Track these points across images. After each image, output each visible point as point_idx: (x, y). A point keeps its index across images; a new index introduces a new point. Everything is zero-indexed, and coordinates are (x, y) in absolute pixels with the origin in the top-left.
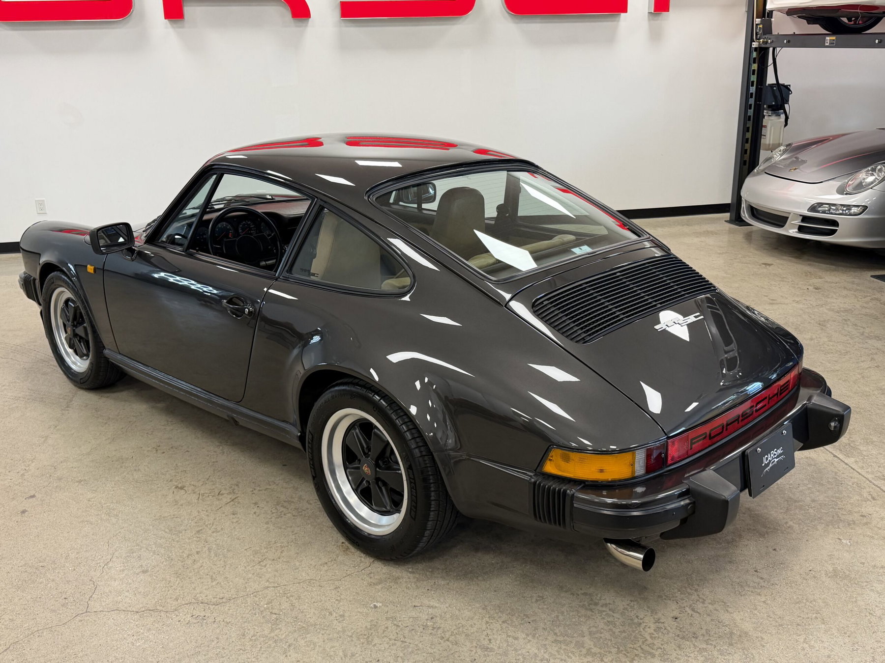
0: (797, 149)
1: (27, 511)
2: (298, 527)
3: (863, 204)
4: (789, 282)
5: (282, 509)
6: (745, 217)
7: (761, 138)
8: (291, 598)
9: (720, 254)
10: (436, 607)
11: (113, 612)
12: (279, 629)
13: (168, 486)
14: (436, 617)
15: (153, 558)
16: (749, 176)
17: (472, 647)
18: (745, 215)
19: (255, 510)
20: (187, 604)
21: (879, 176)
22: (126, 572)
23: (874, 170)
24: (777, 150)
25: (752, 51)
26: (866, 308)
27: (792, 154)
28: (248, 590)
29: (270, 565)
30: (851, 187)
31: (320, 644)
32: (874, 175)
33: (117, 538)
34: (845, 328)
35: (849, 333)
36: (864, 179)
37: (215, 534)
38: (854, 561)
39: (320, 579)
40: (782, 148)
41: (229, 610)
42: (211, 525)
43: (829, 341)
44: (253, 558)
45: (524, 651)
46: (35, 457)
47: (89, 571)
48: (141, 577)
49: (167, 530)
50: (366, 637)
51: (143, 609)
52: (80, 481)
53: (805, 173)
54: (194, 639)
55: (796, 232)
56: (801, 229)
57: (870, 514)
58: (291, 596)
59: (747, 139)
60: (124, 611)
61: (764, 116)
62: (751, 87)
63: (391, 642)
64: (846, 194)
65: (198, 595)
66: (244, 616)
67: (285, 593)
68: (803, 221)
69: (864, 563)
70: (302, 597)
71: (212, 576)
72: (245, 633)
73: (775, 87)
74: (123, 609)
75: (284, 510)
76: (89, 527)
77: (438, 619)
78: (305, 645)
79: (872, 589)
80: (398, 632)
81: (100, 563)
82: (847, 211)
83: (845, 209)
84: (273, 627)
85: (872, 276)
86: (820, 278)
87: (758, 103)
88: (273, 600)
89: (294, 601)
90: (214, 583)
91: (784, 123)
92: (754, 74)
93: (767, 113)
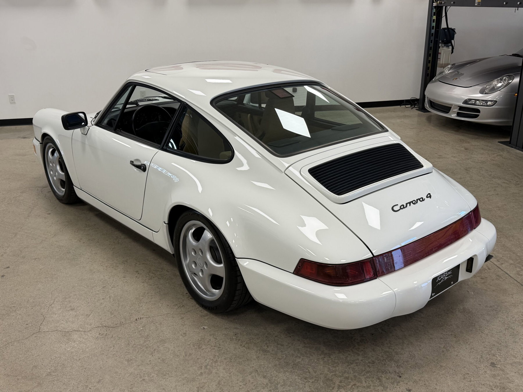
0: (458, 67)
1: (5, 276)
2: (161, 284)
3: (494, 100)
4: (450, 145)
5: (152, 275)
6: (427, 107)
7: (437, 60)
8: (156, 324)
9: (411, 129)
10: (238, 328)
11: (54, 332)
12: (149, 341)
13: (86, 262)
14: (238, 334)
15: (78, 302)
16: (430, 82)
17: (257, 350)
18: (427, 106)
19: (137, 275)
20: (97, 327)
21: (504, 83)
22: (61, 310)
23: (501, 80)
24: (446, 67)
25: (433, 9)
26: (494, 160)
27: (455, 70)
28: (131, 320)
29: (145, 305)
30: (488, 90)
31: (171, 349)
32: (501, 83)
33: (57, 291)
34: (481, 172)
35: (482, 175)
36: (496, 85)
37: (113, 289)
38: (475, 303)
39: (173, 313)
40: (449, 66)
41: (121, 330)
42: (111, 284)
43: (471, 180)
44: (135, 302)
45: (286, 352)
46: (9, 245)
47: (40, 310)
48: (71, 312)
49: (85, 286)
50: (198, 345)
51: (71, 330)
52: (35, 259)
53: (463, 80)
54: (100, 347)
55: (456, 116)
56: (459, 114)
57: (486, 278)
58: (156, 322)
59: (430, 61)
60: (60, 331)
61: (439, 47)
62: (432, 30)
63: (212, 348)
64: (485, 94)
65: (103, 323)
66: (129, 333)
67: (153, 321)
68: (460, 109)
69: (481, 304)
70: (163, 323)
71: (111, 312)
72: (130, 343)
73: (446, 30)
74: (60, 330)
75: (153, 275)
76: (40, 285)
77: (239, 335)
78: (163, 349)
79: (484, 319)
80: (216, 342)
81: (47, 305)
82: (485, 104)
83: (484, 102)
84: (146, 340)
85: (499, 142)
86: (468, 143)
87: (436, 39)
88: (146, 325)
89: (158, 326)
90: (112, 316)
91: (451, 52)
92: (434, 22)
93: (441, 45)
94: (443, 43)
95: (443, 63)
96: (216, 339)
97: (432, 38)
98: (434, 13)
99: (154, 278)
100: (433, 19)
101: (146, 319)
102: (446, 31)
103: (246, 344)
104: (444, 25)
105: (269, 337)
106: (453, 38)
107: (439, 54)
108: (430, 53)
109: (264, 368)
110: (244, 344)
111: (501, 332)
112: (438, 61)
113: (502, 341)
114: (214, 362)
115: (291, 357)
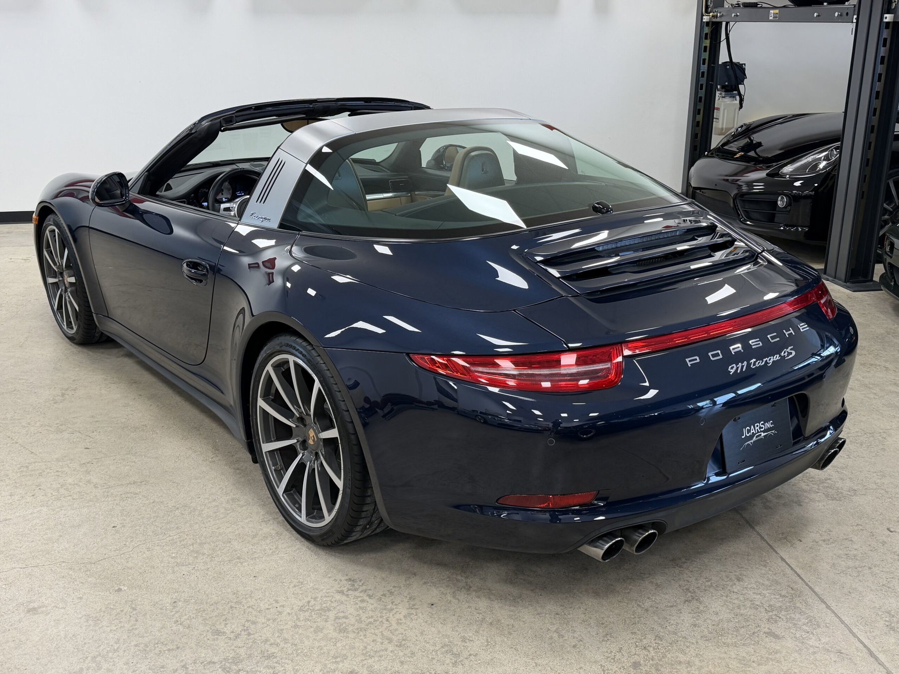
7: (713, 121)
25: (704, 27)
59: (698, 122)
61: (716, 98)
73: (728, 65)
87: (710, 83)
91: (739, 106)
92: (705, 51)
93: (721, 94)
94: (724, 90)
95: (724, 127)
96: (136, 610)
97: (703, 81)
98: (706, 34)
99: (64, 497)
100: (704, 47)
101: (19, 569)
102: (728, 67)
103: (188, 619)
104: (723, 58)
105: (236, 608)
106: (742, 82)
107: (715, 111)
108: (698, 108)
109: (202, 663)
110: (182, 620)
111: (675, 606)
112: (714, 123)
113: (670, 623)
114: (114, 650)
115: (263, 644)
